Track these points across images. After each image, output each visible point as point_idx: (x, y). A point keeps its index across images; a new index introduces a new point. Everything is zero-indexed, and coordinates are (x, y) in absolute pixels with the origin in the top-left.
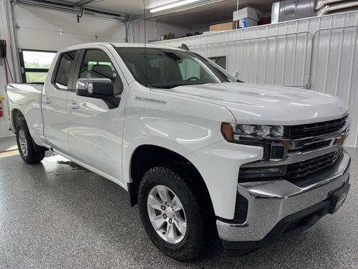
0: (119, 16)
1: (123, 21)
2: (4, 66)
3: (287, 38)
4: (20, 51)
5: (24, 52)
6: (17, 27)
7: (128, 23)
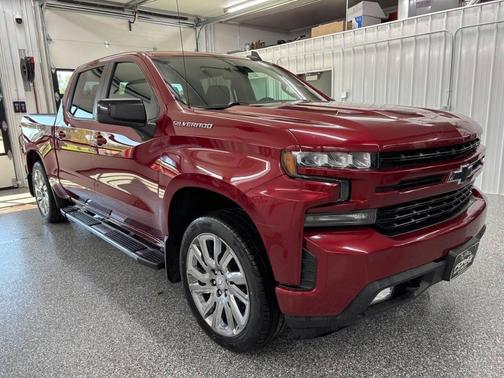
0: (186, 19)
1: (192, 26)
2: (32, 92)
3: (417, 40)
4: (53, 71)
5: (58, 73)
6: (49, 40)
7: (198, 29)
